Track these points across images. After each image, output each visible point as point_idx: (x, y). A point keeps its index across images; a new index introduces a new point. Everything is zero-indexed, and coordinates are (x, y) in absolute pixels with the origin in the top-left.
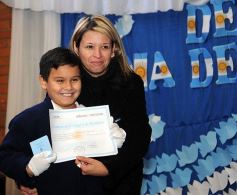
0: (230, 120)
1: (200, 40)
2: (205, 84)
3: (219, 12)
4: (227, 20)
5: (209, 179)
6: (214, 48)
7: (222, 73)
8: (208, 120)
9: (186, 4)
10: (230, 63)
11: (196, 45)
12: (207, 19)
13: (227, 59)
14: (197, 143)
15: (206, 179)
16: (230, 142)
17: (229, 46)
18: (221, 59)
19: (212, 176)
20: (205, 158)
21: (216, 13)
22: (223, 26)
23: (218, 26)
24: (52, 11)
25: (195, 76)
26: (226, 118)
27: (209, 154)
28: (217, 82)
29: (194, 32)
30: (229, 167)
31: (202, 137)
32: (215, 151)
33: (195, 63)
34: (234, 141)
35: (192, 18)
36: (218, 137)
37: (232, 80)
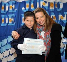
1: (5, 13)
2: (5, 25)
3: (11, 5)
5: (4, 52)
6: (9, 15)
7: (10, 22)
8: (5, 35)
10: (13, 20)
12: (7, 7)
13: (12, 18)
14: (1, 42)
15: (3, 53)
18: (10, 18)
19: (5, 52)
20: (3, 47)
22: (12, 9)
23: (10, 9)
25: (3, 23)
27: (4, 45)
29: (3, 10)
30: (10, 49)
31: (3, 40)
32: (6, 44)
33: (3, 19)
35: (3, 6)
36: (7, 40)
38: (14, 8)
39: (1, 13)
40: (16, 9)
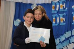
0: (63, 35)
1: (56, 12)
2: (57, 25)
3: (61, 4)
4: (63, 7)
6: (60, 14)
7: (62, 22)
8: (57, 35)
9: (52, 2)
11: (55, 13)
12: (58, 6)
13: (63, 18)
16: (63, 42)
17: (64, 14)
18: (61, 18)
21: (60, 5)
22: (62, 8)
23: (61, 8)
24: (13, 2)
25: (54, 22)
26: (62, 35)
28: (60, 24)
29: (54, 10)
31: (55, 40)
32: (59, 44)
33: (54, 18)
34: (64, 41)
36: (60, 40)
37: (64, 24)
38: (65, 7)
39: (52, 12)
40: (67, 8)
